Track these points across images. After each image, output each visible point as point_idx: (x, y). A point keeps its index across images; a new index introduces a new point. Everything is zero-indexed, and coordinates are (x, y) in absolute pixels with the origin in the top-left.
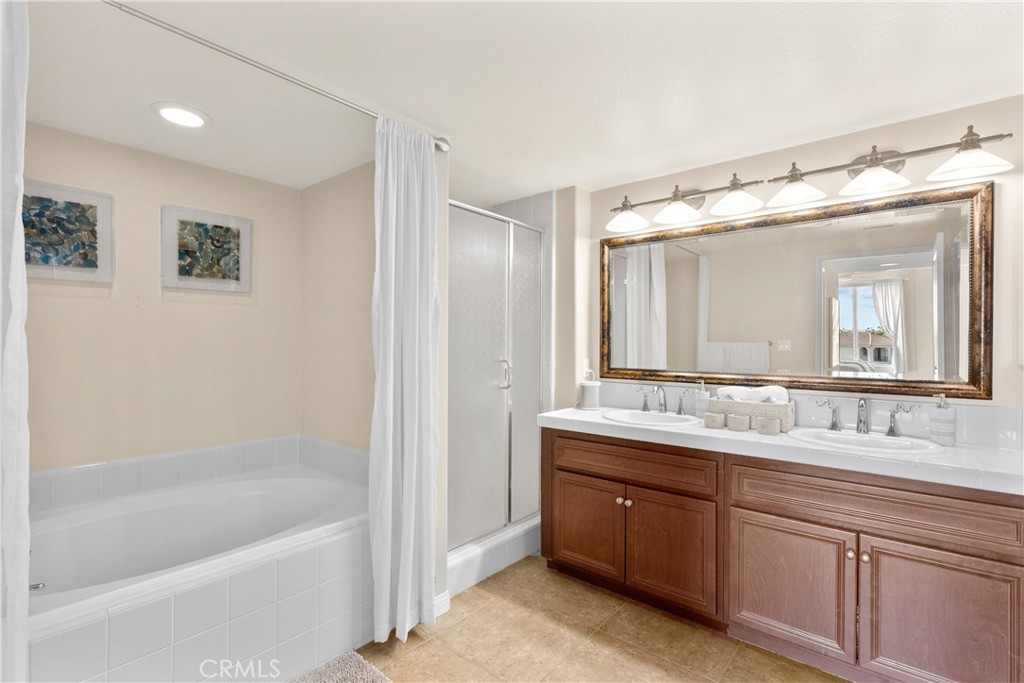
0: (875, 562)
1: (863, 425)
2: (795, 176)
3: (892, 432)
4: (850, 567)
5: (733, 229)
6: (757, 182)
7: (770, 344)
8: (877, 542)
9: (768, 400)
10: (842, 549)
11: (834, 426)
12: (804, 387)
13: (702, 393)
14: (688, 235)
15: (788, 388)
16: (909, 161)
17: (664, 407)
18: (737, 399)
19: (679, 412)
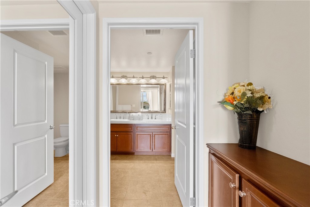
0: (154, 136)
1: (152, 118)
2: (143, 78)
3: (155, 119)
4: (152, 137)
5: (133, 84)
6: (137, 77)
7: (131, 105)
8: (155, 133)
9: (139, 115)
10: (151, 135)
11: (148, 119)
12: (144, 113)
13: (128, 115)
14: (125, 84)
15: (142, 113)
16: (157, 78)
17: (120, 118)
18: (134, 115)
19: (124, 119)
